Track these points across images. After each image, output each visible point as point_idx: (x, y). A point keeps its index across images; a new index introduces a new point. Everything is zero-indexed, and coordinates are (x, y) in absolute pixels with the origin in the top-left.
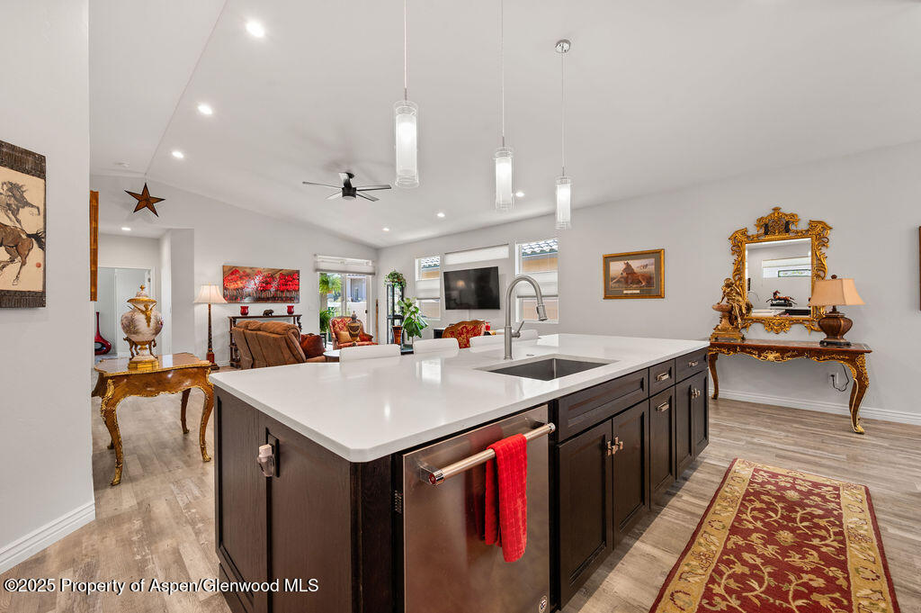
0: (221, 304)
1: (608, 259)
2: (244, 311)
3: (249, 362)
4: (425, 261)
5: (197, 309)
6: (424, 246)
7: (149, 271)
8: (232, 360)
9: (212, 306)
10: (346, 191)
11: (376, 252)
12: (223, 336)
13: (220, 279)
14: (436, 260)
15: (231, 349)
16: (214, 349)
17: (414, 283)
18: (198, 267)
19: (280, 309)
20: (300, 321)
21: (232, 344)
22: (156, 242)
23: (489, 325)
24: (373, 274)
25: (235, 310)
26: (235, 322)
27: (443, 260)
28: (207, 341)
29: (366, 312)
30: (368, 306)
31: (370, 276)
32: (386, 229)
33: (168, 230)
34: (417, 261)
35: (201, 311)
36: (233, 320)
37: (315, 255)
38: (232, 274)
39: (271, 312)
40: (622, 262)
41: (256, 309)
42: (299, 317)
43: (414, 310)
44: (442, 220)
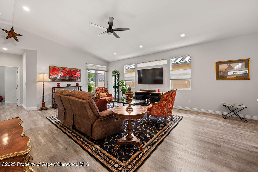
0: (48, 82)
1: (218, 64)
2: (59, 85)
3: (63, 110)
4: (128, 67)
5: (38, 84)
6: (128, 61)
7: (17, 68)
8: (53, 105)
9: (44, 83)
10: (109, 30)
11: (108, 63)
12: (49, 95)
13: (48, 71)
14: (133, 66)
15: (53, 100)
16: (45, 101)
17: (124, 75)
18: (38, 66)
19: (73, 84)
20: (81, 89)
21: (53, 98)
22: (20, 57)
23: (159, 90)
24: (107, 71)
25: (55, 84)
26: (54, 89)
27: (136, 66)
28: (42, 98)
29: (104, 85)
30: (105, 83)
31: (106, 72)
32: (115, 54)
33: (25, 50)
34: (124, 66)
35: (39, 85)
36: (54, 88)
37: (86, 64)
38: (53, 70)
39: (70, 85)
40: (226, 65)
41: (64, 84)
42: (80, 87)
43: (125, 84)
44: (141, 49)
